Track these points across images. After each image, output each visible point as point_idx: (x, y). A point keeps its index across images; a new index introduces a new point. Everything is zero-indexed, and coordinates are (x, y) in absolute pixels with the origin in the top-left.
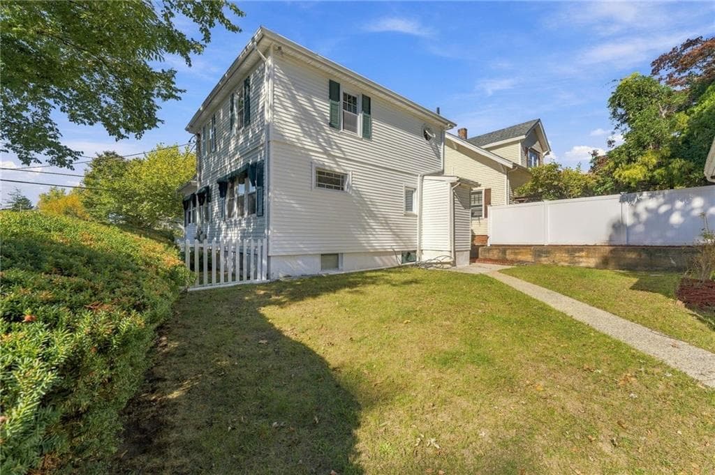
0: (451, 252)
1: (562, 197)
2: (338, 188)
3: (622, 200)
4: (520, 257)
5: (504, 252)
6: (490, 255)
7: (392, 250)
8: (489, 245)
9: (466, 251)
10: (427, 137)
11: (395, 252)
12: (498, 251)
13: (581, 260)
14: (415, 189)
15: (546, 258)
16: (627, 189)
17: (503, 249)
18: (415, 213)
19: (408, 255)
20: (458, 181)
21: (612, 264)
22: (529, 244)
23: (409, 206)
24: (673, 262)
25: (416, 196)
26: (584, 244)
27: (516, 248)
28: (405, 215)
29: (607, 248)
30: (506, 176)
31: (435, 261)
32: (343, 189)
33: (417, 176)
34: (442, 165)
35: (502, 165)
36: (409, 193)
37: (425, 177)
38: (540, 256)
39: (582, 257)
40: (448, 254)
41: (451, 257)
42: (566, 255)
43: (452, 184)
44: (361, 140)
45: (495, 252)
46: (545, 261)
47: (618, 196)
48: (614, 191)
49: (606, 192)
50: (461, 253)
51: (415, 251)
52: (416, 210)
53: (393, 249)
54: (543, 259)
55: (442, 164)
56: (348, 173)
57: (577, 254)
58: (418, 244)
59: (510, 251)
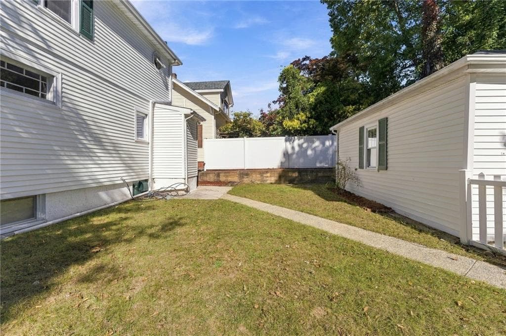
0: (185, 179)
1: (251, 136)
2: (36, 94)
3: (286, 141)
4: (230, 179)
5: (218, 175)
6: (207, 179)
7: (122, 182)
8: (205, 170)
9: (194, 177)
10: (157, 64)
11: (127, 183)
12: (214, 175)
13: (267, 178)
14: (146, 115)
15: (247, 179)
16: (288, 133)
17: (218, 172)
18: (147, 141)
19: (140, 186)
20: (192, 113)
21: (283, 179)
22: (235, 168)
23: (140, 133)
24: (309, 177)
25: (147, 122)
26: (267, 168)
27: (227, 172)
28: (137, 142)
29: (280, 170)
30: (213, 117)
31: (169, 189)
32: (43, 96)
33: (148, 101)
34: (170, 98)
35: (212, 108)
36: (141, 118)
37: (157, 105)
38: (243, 177)
39: (268, 177)
40: (183, 181)
41: (185, 184)
42: (259, 176)
43: (186, 116)
44: (78, 36)
45: (211, 175)
46: (246, 181)
47: (284, 138)
48: (282, 135)
49: (277, 135)
50: (191, 179)
51: (146, 181)
52: (147, 137)
53: (124, 180)
54: (245, 179)
55: (170, 95)
56: (54, 74)
57: (265, 175)
58: (150, 172)
59: (223, 174)
